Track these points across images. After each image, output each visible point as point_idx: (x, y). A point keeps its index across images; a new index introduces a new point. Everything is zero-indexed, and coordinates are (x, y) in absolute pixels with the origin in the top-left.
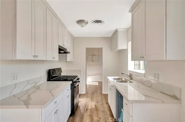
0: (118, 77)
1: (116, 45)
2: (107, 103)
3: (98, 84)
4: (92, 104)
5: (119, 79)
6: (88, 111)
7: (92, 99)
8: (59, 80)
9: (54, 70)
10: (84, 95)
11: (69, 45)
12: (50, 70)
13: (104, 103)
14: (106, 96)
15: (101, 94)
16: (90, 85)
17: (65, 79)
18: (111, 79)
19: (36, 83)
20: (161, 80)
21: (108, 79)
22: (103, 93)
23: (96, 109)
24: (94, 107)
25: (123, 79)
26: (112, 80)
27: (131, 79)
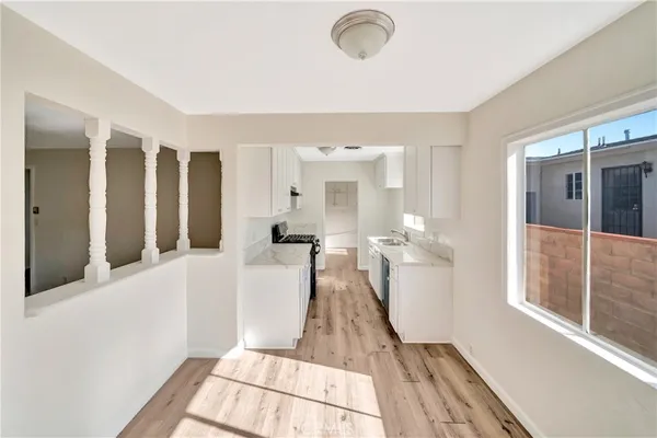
0: (385, 238)
1: (384, 177)
2: (368, 283)
3: (346, 253)
4: (340, 285)
5: (388, 240)
6: (337, 295)
7: (339, 277)
8: (288, 241)
10: (323, 271)
12: (277, 226)
13: (362, 283)
14: (365, 273)
15: (356, 269)
16: (331, 256)
17: (298, 240)
18: (373, 240)
20: (440, 241)
21: (368, 241)
22: (359, 268)
23: (349, 291)
24: (344, 288)
25: (395, 241)
26: (376, 242)
27: (407, 240)
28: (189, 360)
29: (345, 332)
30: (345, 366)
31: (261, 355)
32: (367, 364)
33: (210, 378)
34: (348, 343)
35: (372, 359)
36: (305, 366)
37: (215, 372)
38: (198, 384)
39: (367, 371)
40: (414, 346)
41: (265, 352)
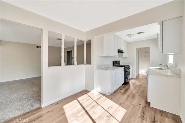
0: (159, 68)
9: (116, 61)
11: (124, 48)
12: (114, 61)
18: (152, 68)
19: (108, 66)
23: (141, 85)
27: (168, 68)
28: (85, 90)
29: (128, 96)
30: (120, 105)
31: (100, 94)
32: (129, 107)
33: (86, 95)
34: (127, 99)
35: (132, 106)
36: (108, 100)
37: (87, 94)
38: (83, 95)
39: (127, 108)
40: (155, 110)
41: (101, 93)
